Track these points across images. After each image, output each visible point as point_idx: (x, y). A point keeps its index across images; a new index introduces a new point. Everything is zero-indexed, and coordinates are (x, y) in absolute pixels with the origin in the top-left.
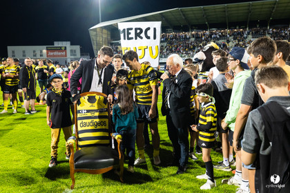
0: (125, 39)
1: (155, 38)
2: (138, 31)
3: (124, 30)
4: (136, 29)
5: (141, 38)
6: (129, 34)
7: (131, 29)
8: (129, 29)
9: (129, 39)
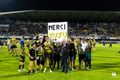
0: (52, 30)
1: (65, 29)
2: (58, 26)
3: (52, 26)
4: (57, 25)
5: (59, 29)
6: (54, 27)
7: (55, 25)
8: (53, 26)
9: (54, 29)
